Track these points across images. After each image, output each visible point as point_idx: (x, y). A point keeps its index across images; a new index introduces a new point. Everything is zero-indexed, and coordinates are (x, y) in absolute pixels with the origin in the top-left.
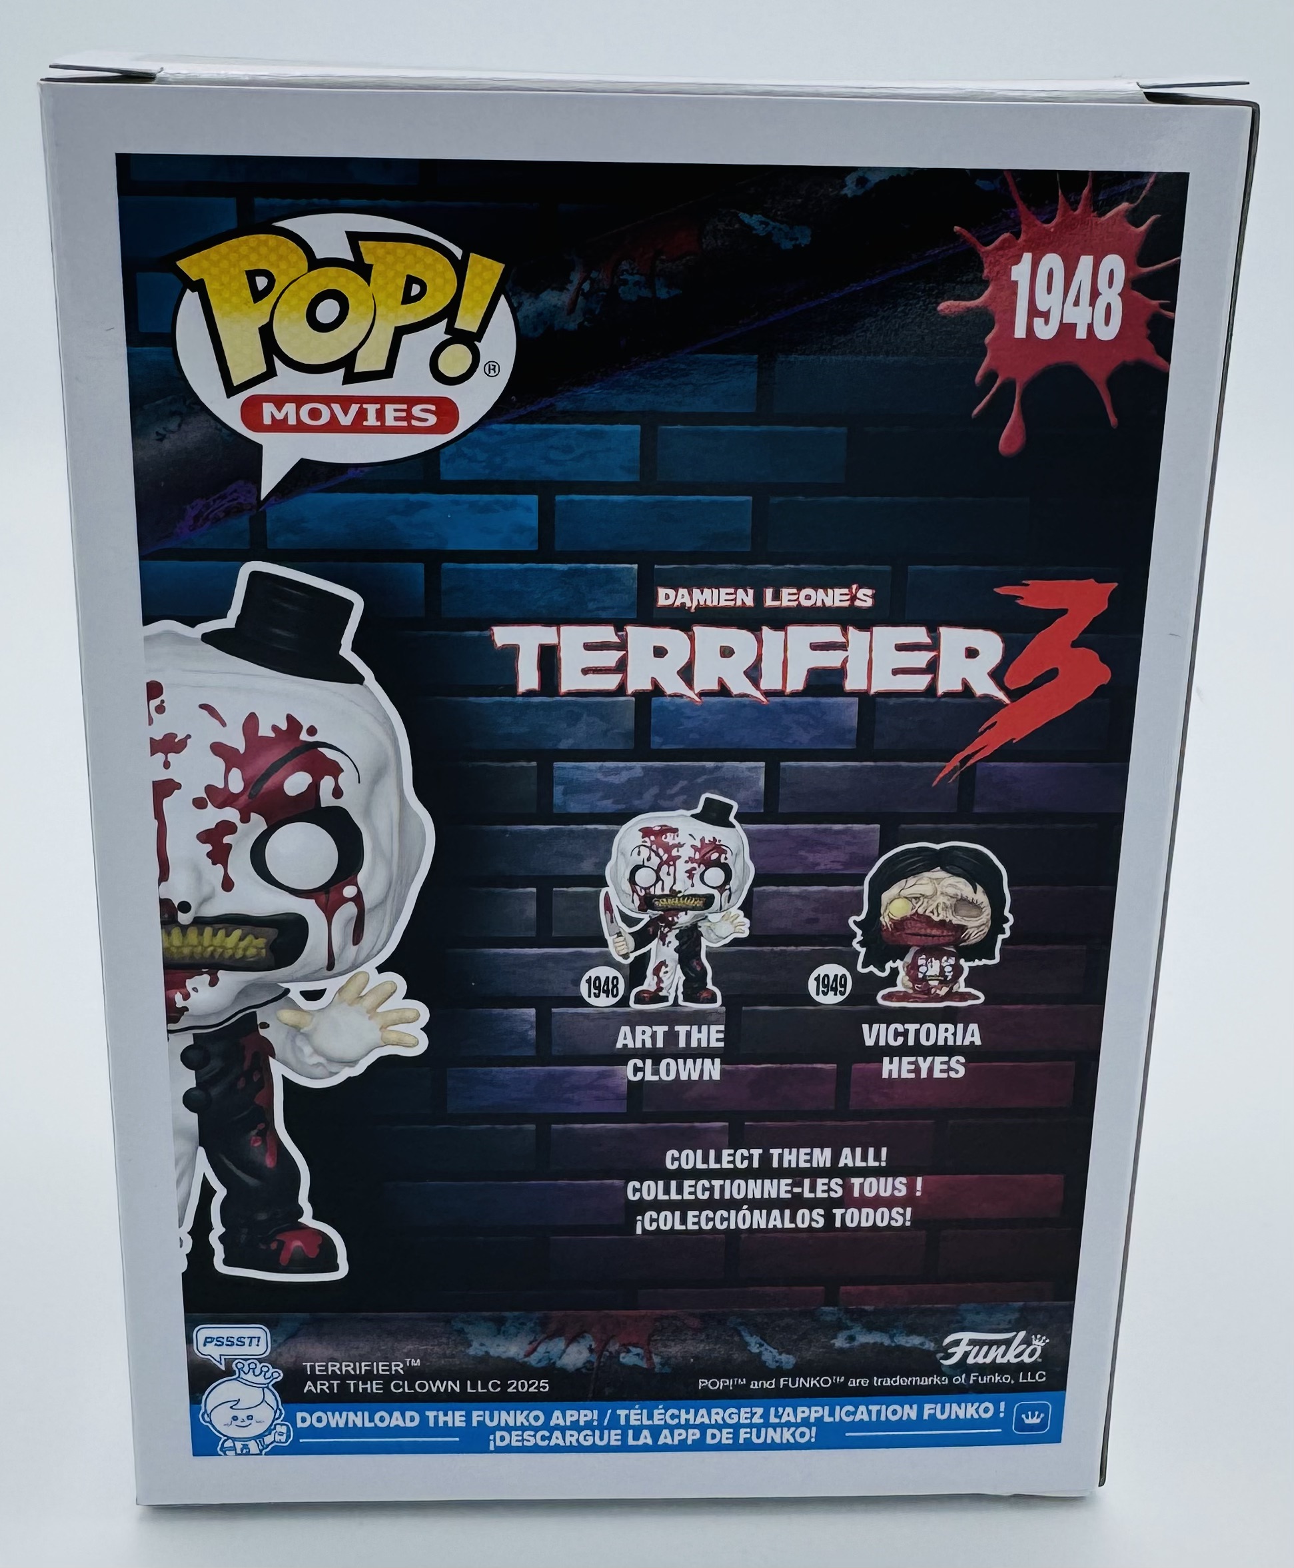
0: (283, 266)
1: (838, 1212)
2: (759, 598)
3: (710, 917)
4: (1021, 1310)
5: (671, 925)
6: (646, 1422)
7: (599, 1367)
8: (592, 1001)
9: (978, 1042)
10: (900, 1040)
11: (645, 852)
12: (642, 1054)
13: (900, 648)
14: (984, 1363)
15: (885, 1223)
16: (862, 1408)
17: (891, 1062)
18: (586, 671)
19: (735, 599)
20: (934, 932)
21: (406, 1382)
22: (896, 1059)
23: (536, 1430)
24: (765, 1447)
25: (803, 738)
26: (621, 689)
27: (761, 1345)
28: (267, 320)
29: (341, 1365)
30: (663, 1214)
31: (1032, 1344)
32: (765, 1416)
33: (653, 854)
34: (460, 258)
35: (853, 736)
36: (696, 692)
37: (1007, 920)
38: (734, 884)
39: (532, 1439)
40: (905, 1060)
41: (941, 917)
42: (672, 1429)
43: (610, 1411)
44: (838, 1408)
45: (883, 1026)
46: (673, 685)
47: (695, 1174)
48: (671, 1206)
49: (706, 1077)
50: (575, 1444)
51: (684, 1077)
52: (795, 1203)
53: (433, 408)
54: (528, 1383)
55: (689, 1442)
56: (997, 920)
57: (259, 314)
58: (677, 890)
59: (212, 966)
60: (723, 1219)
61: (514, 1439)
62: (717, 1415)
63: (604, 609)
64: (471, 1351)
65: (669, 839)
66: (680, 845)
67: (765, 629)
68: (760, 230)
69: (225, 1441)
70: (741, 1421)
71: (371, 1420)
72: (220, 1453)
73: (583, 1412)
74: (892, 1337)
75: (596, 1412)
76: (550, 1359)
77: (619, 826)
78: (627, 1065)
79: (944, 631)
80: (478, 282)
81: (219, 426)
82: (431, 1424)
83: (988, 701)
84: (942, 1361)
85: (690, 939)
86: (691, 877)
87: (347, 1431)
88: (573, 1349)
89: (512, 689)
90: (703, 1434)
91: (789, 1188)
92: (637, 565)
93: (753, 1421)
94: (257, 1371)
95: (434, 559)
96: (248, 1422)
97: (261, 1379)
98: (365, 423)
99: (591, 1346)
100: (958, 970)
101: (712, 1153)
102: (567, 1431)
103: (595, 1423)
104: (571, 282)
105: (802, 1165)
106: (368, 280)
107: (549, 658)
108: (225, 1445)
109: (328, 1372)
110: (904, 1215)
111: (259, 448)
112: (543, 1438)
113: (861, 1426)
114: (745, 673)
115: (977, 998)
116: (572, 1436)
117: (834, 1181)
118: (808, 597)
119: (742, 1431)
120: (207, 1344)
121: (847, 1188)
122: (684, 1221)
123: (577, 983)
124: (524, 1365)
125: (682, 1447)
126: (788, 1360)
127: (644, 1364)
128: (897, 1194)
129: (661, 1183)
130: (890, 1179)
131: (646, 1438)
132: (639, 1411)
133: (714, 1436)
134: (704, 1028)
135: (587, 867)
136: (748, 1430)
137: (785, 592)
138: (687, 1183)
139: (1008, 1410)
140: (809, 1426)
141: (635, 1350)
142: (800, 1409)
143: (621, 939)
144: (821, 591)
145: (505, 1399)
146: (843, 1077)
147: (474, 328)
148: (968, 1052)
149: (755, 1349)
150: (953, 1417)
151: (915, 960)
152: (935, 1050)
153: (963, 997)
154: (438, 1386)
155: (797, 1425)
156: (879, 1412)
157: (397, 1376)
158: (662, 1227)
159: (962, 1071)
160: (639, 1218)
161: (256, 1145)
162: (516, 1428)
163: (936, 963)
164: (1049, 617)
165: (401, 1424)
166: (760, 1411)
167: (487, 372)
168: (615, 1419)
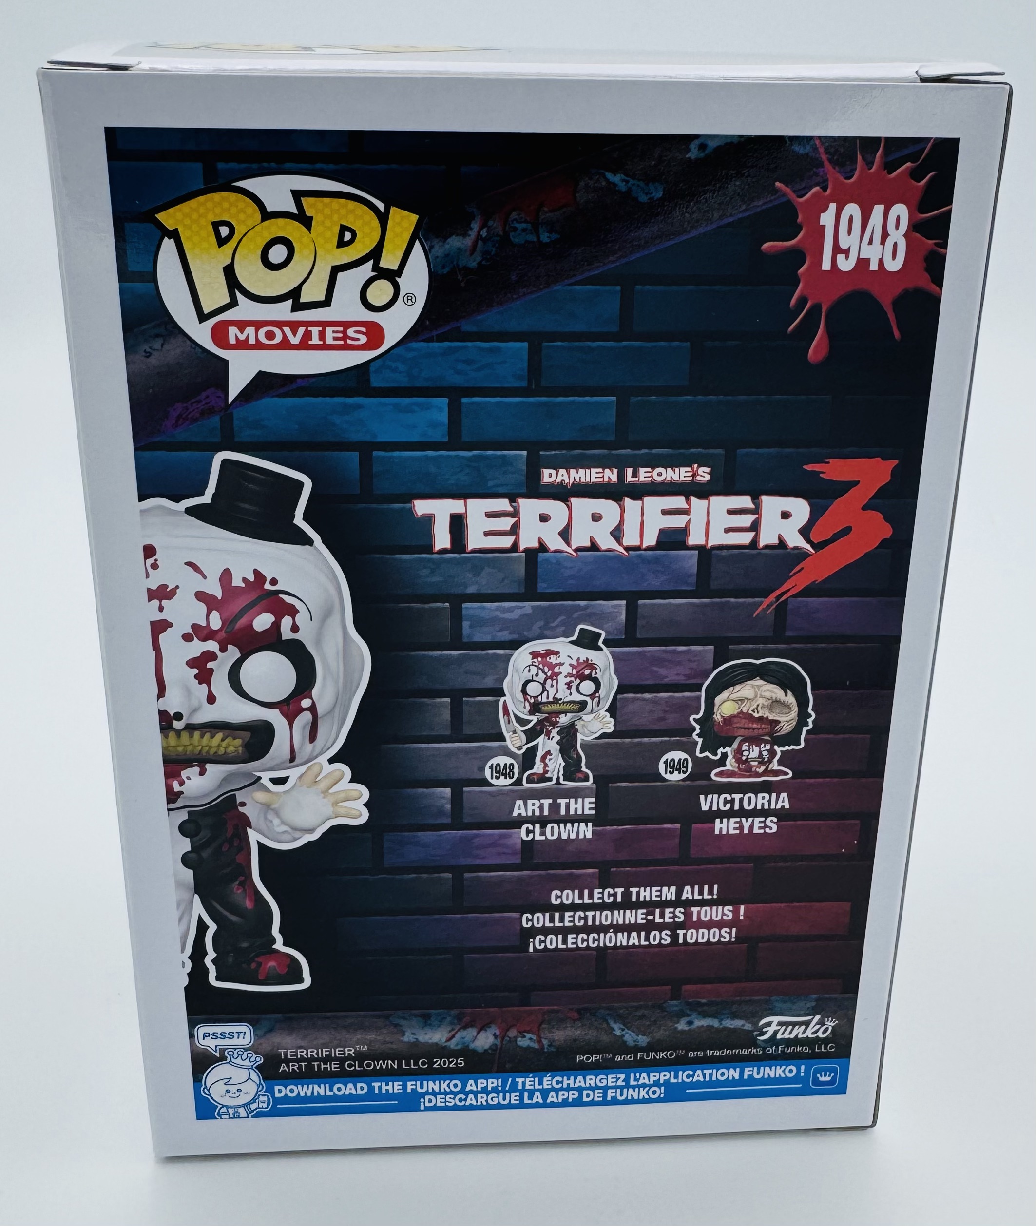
0: (242, 216)
1: (681, 932)
2: (621, 476)
3: (584, 717)
4: (817, 1000)
5: (554, 724)
6: (537, 1086)
7: (501, 1048)
8: (494, 781)
9: (787, 806)
10: (728, 806)
11: (534, 670)
12: (532, 820)
13: (731, 512)
14: (789, 1038)
15: (716, 940)
16: (699, 1072)
17: (721, 822)
18: (487, 534)
19: (603, 477)
20: (755, 726)
21: (357, 1062)
22: (725, 820)
23: (455, 1094)
24: (627, 1102)
25: (654, 582)
26: (514, 547)
27: (623, 1030)
28: (229, 261)
29: (307, 1052)
30: (549, 937)
31: (824, 1024)
32: (627, 1080)
33: (540, 671)
34: (382, 211)
35: (694, 579)
36: (573, 548)
37: (810, 716)
38: (602, 692)
39: (453, 1101)
40: (732, 820)
41: (760, 715)
42: (557, 1091)
43: (510, 1079)
44: (681, 1073)
45: (716, 796)
46: (555, 543)
47: (574, 908)
48: (555, 931)
49: (581, 836)
50: (484, 1103)
51: (564, 836)
52: (649, 927)
53: (364, 330)
54: (448, 1061)
55: (570, 1100)
56: (803, 716)
57: (224, 256)
58: (559, 698)
59: (201, 761)
60: (594, 940)
61: (439, 1101)
62: (591, 1080)
63: (502, 485)
64: (406, 1039)
65: (553, 659)
66: (561, 664)
67: (627, 500)
68: (622, 187)
69: (221, 1108)
70: (608, 1085)
71: (331, 1090)
72: (217, 1117)
73: (490, 1081)
74: (720, 1021)
75: (500, 1080)
76: (464, 1043)
77: (513, 651)
78: (521, 829)
79: (765, 498)
80: (398, 230)
81: (194, 346)
82: (377, 1092)
83: (796, 551)
84: (758, 1038)
85: (569, 734)
86: (569, 688)
87: (313, 1099)
88: (482, 1035)
89: (428, 548)
90: (581, 1095)
91: (644, 916)
92: (526, 452)
93: (618, 1084)
94: (244, 1057)
95: (366, 449)
96: (237, 1094)
97: (247, 1063)
98: (310, 342)
99: (495, 1033)
100: (772, 753)
101: (586, 892)
102: (479, 1095)
103: (500, 1088)
104: (471, 229)
105: (654, 899)
106: (309, 228)
107: (458, 523)
108: (221, 1112)
109: (297, 1056)
110: (730, 934)
111: (225, 363)
112: (460, 1100)
113: (698, 1085)
114: (611, 533)
115: (787, 774)
116: (482, 1098)
117: (678, 910)
118: (660, 474)
119: (610, 1091)
120: (205, 1038)
121: (688, 915)
122: (565, 941)
123: (482, 769)
124: (444, 1048)
125: (565, 1104)
126: (643, 1040)
127: (536, 1046)
128: (725, 918)
129: (547, 915)
130: (720, 908)
131: (538, 1098)
132: (532, 1079)
133: (588, 1095)
134: (580, 800)
135: (489, 682)
136: (614, 1090)
137: (642, 471)
138: (567, 914)
139: (807, 1071)
140: (659, 1086)
141: (528, 1036)
142: (652, 1074)
143: (517, 735)
144: (669, 470)
145: (432, 1073)
146: (685, 835)
147: (395, 267)
148: (780, 814)
149: (618, 1033)
150: (766, 1076)
151: (740, 746)
152: (755, 813)
153: (776, 773)
154: (380, 1065)
155: (651, 1086)
156: (711, 1075)
157: (350, 1057)
158: (549, 946)
159: (775, 828)
160: (531, 940)
161: (239, 892)
162: (440, 1093)
163: (756, 749)
164: (845, 487)
165: (354, 1092)
166: (623, 1076)
167: (406, 302)
168: (515, 1084)
